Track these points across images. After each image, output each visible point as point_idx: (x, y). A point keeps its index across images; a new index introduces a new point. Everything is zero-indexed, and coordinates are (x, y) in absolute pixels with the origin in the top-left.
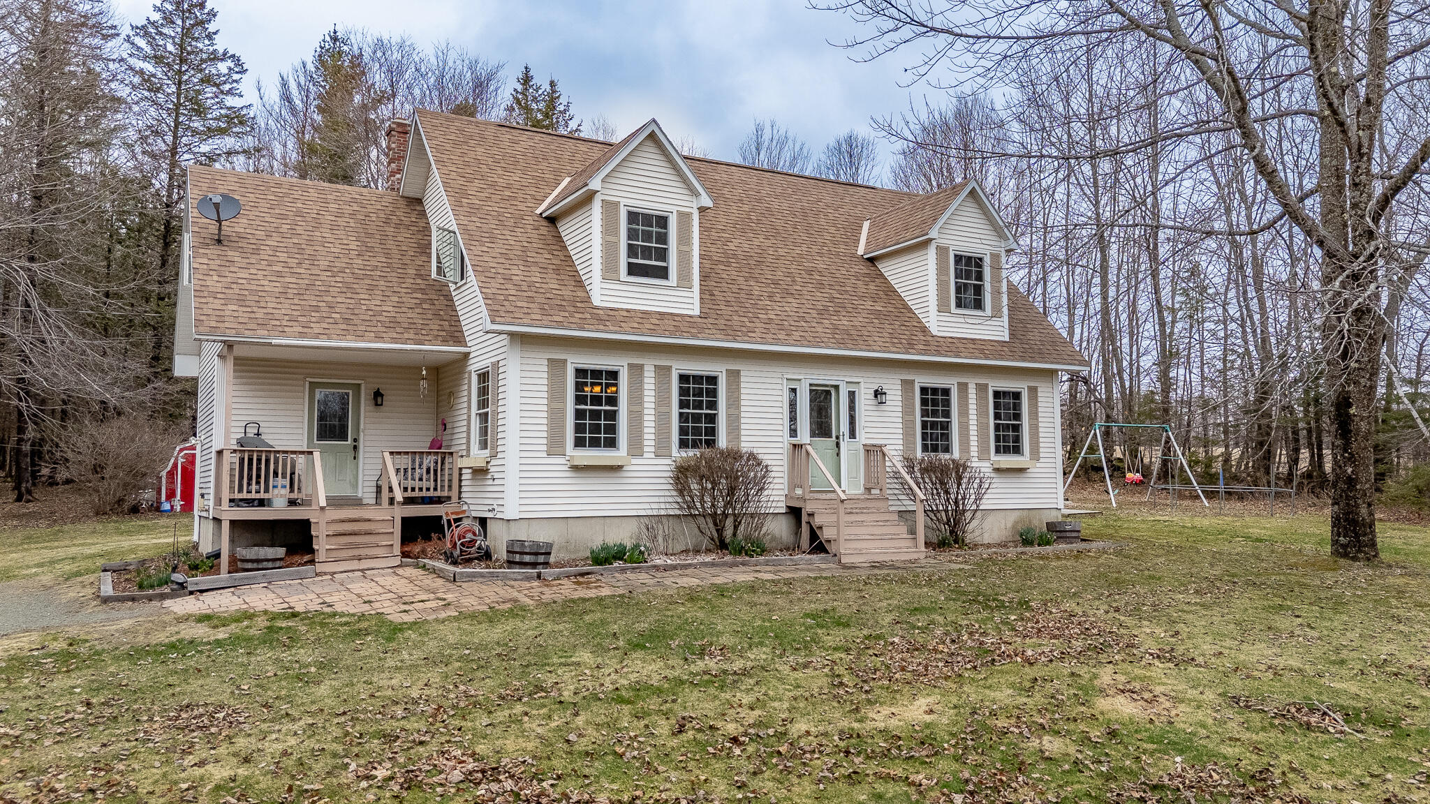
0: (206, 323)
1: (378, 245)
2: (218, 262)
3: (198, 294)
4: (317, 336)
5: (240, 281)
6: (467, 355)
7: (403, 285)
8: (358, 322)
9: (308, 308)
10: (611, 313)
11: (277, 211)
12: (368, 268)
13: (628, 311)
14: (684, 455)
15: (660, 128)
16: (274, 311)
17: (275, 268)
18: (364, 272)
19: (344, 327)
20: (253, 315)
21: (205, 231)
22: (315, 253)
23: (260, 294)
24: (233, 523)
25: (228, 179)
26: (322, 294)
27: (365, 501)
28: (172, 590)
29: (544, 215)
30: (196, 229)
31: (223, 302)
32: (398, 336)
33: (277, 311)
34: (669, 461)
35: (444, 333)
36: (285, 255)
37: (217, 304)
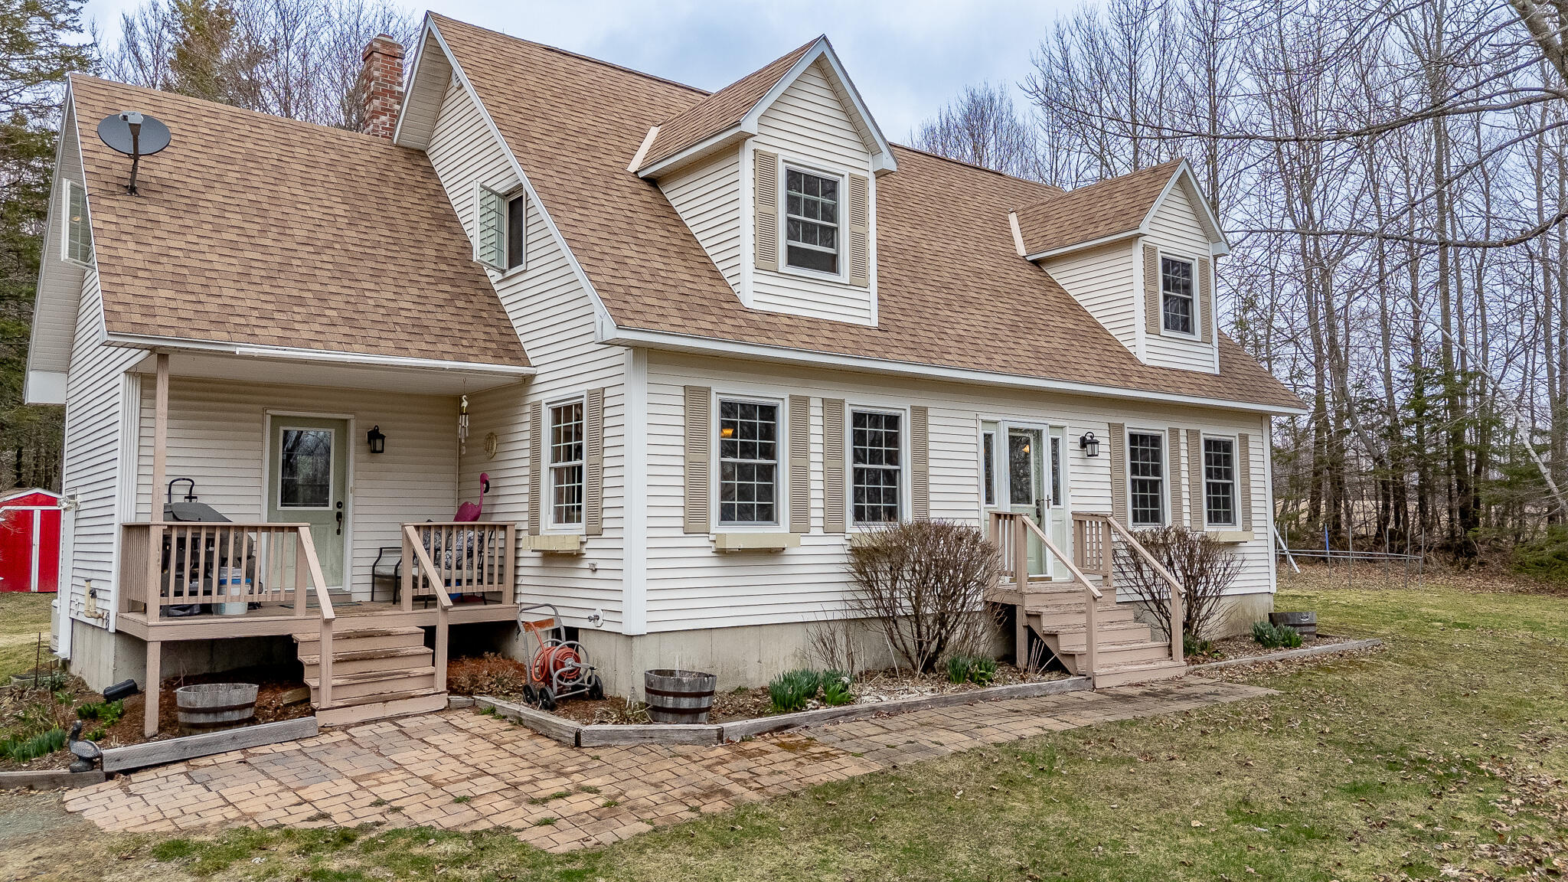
0: (125, 317)
1: (375, 212)
2: (134, 221)
3: (105, 269)
4: (307, 344)
5: (173, 253)
6: (527, 380)
7: (423, 272)
8: (367, 324)
9: (287, 300)
10: (770, 319)
11: (216, 152)
12: (368, 244)
13: (789, 317)
14: (857, 531)
15: (832, 51)
16: (233, 302)
17: (225, 236)
18: (361, 250)
19: (347, 330)
20: (200, 307)
21: (108, 172)
22: (285, 217)
23: (207, 274)
24: (166, 646)
25: (135, 98)
26: (305, 278)
27: (355, 598)
28: (73, 771)
29: (641, 175)
30: (93, 169)
31: (149, 284)
32: (430, 347)
33: (240, 303)
34: (840, 540)
35: (494, 346)
36: (239, 217)
37: (139, 287)
